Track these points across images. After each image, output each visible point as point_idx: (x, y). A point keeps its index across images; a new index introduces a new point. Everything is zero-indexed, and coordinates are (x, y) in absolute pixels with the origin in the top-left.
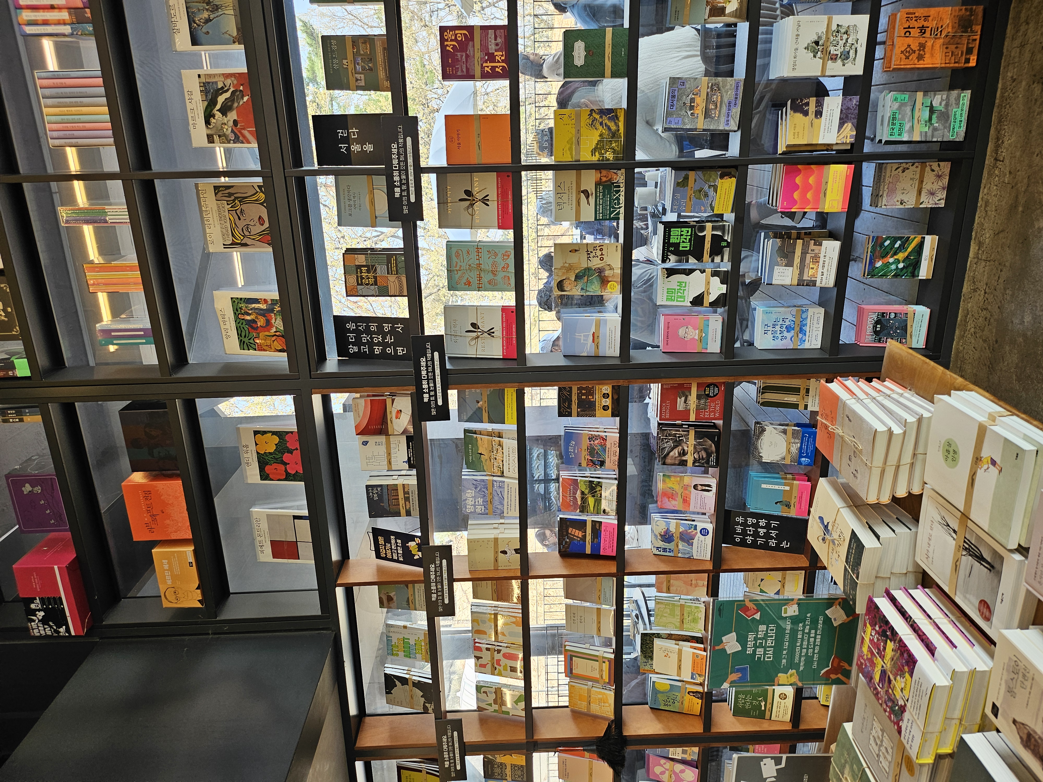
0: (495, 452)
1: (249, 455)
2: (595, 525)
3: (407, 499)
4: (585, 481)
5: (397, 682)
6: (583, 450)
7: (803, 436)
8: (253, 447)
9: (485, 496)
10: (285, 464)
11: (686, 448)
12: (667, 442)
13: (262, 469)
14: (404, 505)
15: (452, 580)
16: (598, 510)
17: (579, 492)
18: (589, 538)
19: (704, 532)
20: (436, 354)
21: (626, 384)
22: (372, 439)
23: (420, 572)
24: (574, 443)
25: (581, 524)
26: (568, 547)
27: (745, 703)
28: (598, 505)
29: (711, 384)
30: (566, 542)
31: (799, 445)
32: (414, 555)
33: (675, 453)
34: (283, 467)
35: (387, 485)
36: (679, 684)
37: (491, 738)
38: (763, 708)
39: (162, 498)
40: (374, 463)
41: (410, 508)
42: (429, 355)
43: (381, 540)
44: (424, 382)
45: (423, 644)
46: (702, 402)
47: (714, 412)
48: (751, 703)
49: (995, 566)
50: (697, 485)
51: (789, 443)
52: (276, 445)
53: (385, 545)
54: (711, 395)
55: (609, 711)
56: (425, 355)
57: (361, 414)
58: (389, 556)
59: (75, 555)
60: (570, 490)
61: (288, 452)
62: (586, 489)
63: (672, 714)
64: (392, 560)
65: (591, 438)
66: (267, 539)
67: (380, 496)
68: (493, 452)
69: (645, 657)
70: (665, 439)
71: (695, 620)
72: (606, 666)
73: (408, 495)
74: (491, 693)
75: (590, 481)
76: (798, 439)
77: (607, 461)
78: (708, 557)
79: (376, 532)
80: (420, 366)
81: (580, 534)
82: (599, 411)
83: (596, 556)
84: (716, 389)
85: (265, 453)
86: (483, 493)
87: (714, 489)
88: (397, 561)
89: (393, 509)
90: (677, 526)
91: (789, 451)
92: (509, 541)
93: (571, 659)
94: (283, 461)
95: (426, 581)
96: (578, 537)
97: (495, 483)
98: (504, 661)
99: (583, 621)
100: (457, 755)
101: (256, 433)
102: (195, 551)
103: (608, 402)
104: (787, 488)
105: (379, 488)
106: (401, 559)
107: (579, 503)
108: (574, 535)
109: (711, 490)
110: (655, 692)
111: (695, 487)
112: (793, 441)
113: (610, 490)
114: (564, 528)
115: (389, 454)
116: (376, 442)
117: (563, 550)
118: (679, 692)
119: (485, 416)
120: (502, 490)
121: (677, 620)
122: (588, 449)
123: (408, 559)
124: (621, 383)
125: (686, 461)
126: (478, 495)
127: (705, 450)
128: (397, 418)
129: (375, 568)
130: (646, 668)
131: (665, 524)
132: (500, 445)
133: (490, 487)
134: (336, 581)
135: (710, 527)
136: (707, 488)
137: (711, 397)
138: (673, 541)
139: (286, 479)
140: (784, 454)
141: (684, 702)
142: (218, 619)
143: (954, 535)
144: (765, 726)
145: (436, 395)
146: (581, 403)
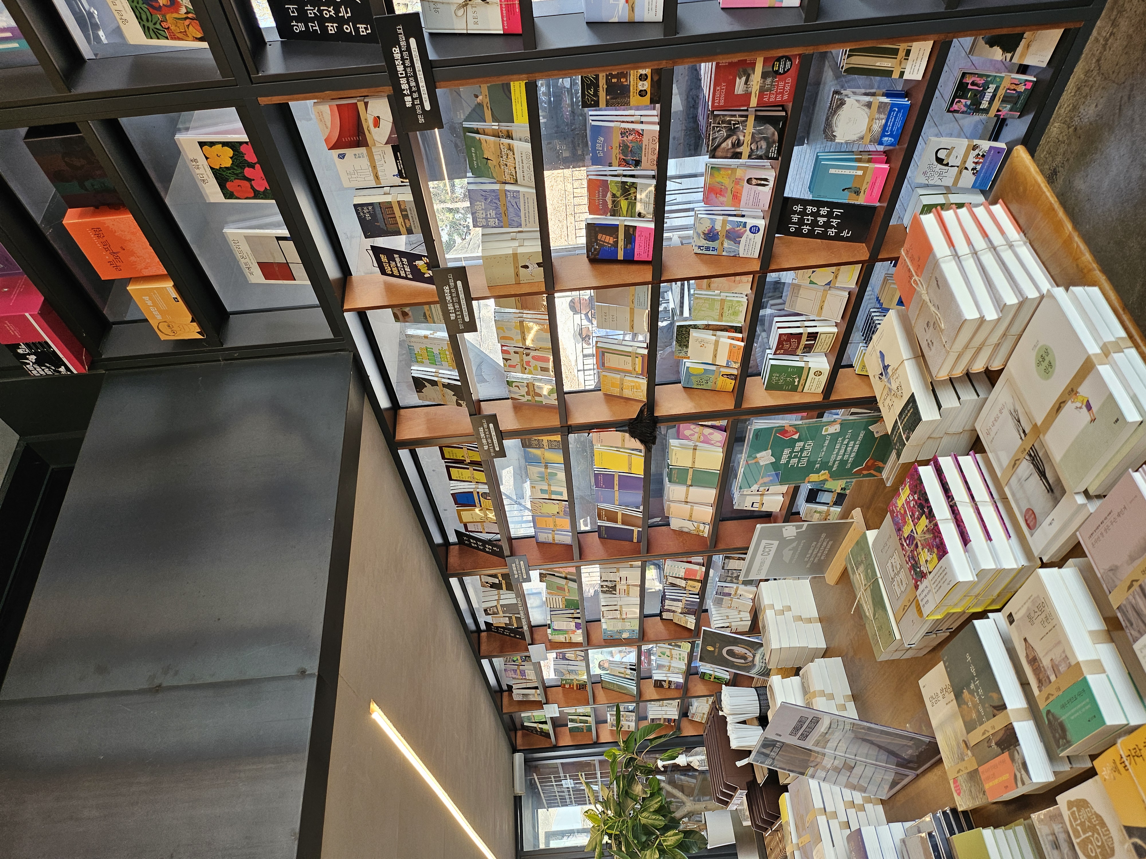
0: (505, 157)
1: (200, 171)
2: (629, 230)
3: (405, 217)
4: (617, 182)
5: (426, 384)
6: (614, 148)
7: (891, 110)
8: (202, 161)
9: (497, 208)
10: (249, 180)
11: (742, 138)
12: (720, 131)
13: (222, 186)
14: (403, 223)
15: (469, 299)
16: (632, 213)
17: (609, 195)
18: (621, 244)
19: (754, 230)
20: (413, 41)
21: (669, 66)
22: (349, 152)
23: (433, 289)
24: (602, 139)
25: (612, 230)
26: (598, 254)
27: (779, 380)
28: (632, 209)
29: (782, 57)
30: (595, 249)
31: (884, 121)
32: (424, 274)
33: (729, 143)
34: (247, 184)
35: (379, 203)
36: (713, 368)
37: (527, 426)
38: (796, 384)
39: (116, 234)
40: (359, 179)
41: (411, 226)
42: (403, 43)
43: (384, 258)
44: (403, 81)
45: (447, 353)
46: (769, 81)
47: (782, 93)
48: (785, 380)
49: (1055, 491)
50: (751, 178)
51: (872, 120)
52: (231, 158)
53: (389, 263)
54: (781, 71)
55: (642, 395)
56: (398, 43)
57: (329, 124)
58: (396, 273)
59: (43, 298)
60: (599, 192)
61: (248, 167)
62: (618, 191)
63: (704, 392)
64: (400, 277)
65: (624, 133)
66: (252, 261)
67: (373, 215)
68: (502, 157)
69: (680, 346)
70: (717, 127)
71: (736, 313)
72: (639, 361)
73: (406, 213)
74: (523, 386)
75: (623, 182)
76: (885, 115)
77: (644, 159)
78: (756, 255)
79: (376, 251)
80: (393, 59)
81: (612, 240)
82: (634, 99)
83: (629, 260)
84: (788, 63)
85: (220, 168)
86: (495, 205)
87: (771, 184)
88: (406, 278)
89: (391, 228)
90: (724, 222)
91: (870, 129)
92: (530, 255)
93: (603, 355)
94: (245, 176)
95: (442, 300)
96: (608, 243)
97: (508, 193)
98: (533, 363)
99: (615, 319)
100: (495, 441)
101: (202, 144)
102: (176, 286)
103: (646, 85)
104: (860, 173)
105: (370, 208)
106: (410, 276)
107: (610, 206)
108: (604, 242)
109: (767, 185)
110: (689, 374)
111: (749, 181)
112: (877, 116)
113: (647, 191)
114: (593, 234)
115: (374, 167)
116: (355, 155)
117: (592, 257)
118: (713, 374)
119: (488, 114)
120: (517, 200)
121: (716, 314)
122: (620, 146)
123: (417, 276)
124: (664, 64)
125: (741, 153)
126: (490, 207)
127: (765, 139)
128: (375, 126)
129: (383, 286)
130: (681, 355)
131: (709, 221)
132: (510, 149)
133: (503, 198)
134: (342, 306)
135: (762, 224)
136: (763, 182)
137: (780, 74)
138: (718, 239)
139: (255, 197)
140: (864, 132)
141: (717, 383)
142: (224, 346)
143: (1023, 435)
144: (796, 399)
145: (420, 97)
146: (611, 89)
